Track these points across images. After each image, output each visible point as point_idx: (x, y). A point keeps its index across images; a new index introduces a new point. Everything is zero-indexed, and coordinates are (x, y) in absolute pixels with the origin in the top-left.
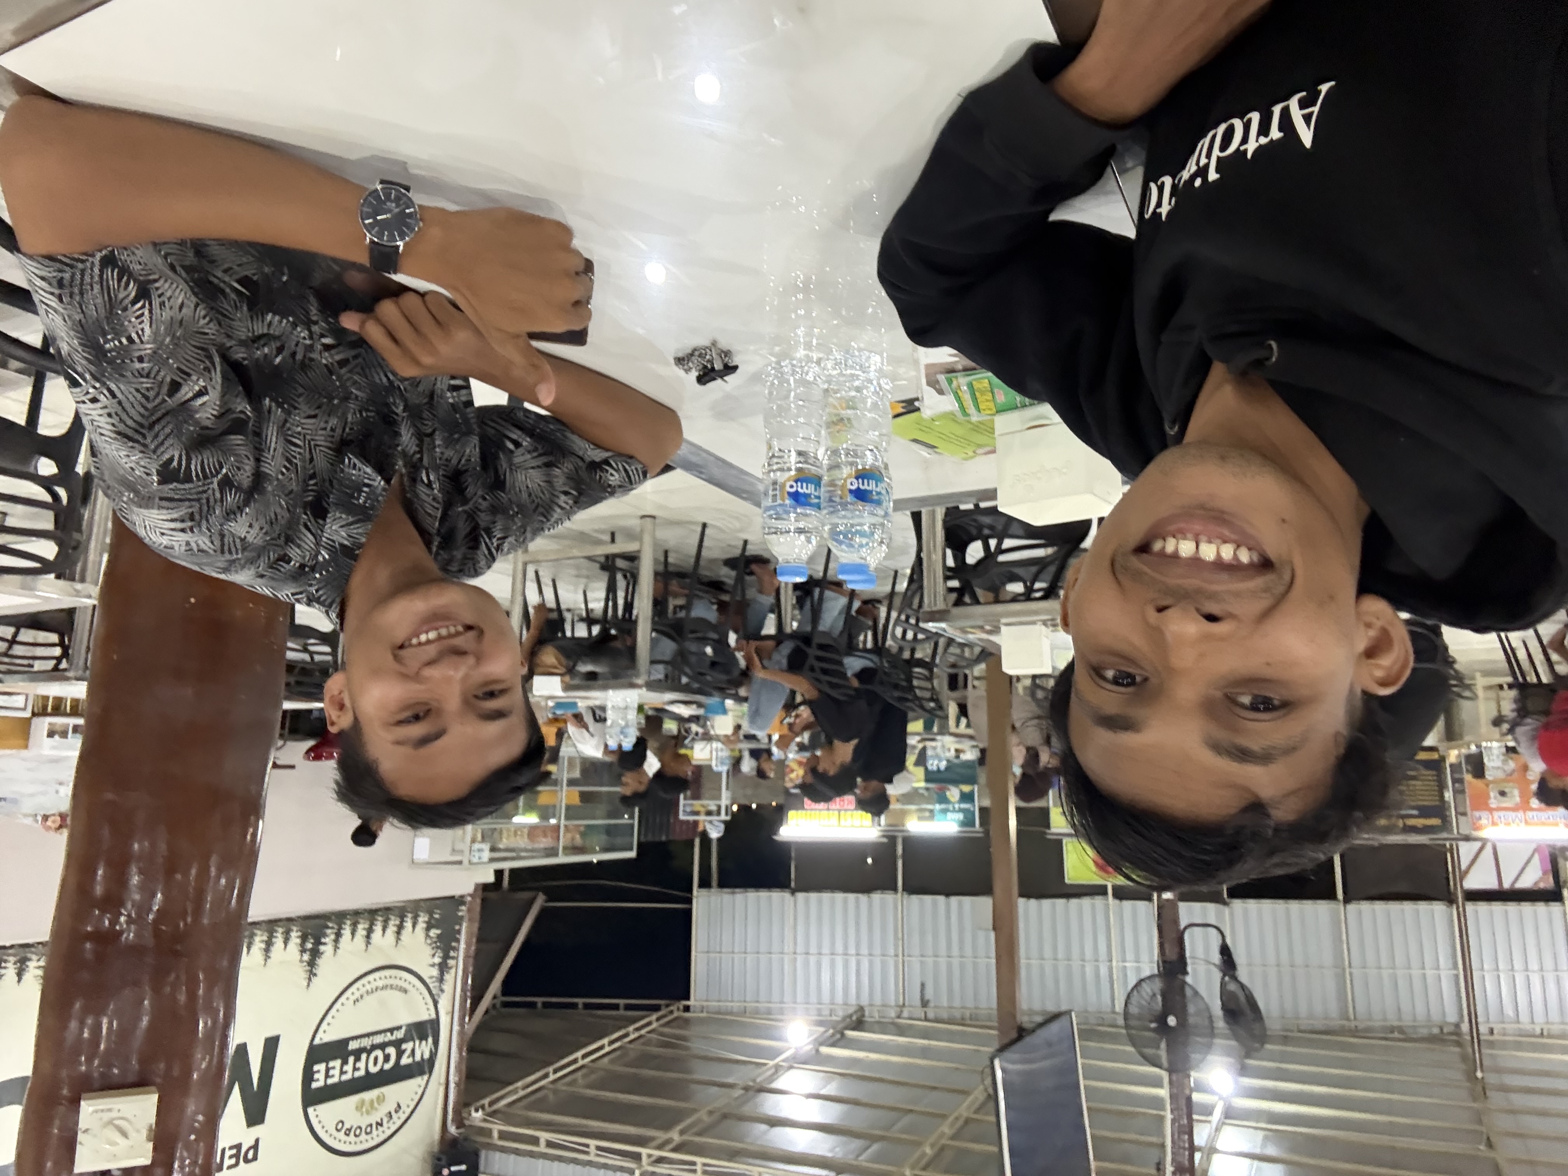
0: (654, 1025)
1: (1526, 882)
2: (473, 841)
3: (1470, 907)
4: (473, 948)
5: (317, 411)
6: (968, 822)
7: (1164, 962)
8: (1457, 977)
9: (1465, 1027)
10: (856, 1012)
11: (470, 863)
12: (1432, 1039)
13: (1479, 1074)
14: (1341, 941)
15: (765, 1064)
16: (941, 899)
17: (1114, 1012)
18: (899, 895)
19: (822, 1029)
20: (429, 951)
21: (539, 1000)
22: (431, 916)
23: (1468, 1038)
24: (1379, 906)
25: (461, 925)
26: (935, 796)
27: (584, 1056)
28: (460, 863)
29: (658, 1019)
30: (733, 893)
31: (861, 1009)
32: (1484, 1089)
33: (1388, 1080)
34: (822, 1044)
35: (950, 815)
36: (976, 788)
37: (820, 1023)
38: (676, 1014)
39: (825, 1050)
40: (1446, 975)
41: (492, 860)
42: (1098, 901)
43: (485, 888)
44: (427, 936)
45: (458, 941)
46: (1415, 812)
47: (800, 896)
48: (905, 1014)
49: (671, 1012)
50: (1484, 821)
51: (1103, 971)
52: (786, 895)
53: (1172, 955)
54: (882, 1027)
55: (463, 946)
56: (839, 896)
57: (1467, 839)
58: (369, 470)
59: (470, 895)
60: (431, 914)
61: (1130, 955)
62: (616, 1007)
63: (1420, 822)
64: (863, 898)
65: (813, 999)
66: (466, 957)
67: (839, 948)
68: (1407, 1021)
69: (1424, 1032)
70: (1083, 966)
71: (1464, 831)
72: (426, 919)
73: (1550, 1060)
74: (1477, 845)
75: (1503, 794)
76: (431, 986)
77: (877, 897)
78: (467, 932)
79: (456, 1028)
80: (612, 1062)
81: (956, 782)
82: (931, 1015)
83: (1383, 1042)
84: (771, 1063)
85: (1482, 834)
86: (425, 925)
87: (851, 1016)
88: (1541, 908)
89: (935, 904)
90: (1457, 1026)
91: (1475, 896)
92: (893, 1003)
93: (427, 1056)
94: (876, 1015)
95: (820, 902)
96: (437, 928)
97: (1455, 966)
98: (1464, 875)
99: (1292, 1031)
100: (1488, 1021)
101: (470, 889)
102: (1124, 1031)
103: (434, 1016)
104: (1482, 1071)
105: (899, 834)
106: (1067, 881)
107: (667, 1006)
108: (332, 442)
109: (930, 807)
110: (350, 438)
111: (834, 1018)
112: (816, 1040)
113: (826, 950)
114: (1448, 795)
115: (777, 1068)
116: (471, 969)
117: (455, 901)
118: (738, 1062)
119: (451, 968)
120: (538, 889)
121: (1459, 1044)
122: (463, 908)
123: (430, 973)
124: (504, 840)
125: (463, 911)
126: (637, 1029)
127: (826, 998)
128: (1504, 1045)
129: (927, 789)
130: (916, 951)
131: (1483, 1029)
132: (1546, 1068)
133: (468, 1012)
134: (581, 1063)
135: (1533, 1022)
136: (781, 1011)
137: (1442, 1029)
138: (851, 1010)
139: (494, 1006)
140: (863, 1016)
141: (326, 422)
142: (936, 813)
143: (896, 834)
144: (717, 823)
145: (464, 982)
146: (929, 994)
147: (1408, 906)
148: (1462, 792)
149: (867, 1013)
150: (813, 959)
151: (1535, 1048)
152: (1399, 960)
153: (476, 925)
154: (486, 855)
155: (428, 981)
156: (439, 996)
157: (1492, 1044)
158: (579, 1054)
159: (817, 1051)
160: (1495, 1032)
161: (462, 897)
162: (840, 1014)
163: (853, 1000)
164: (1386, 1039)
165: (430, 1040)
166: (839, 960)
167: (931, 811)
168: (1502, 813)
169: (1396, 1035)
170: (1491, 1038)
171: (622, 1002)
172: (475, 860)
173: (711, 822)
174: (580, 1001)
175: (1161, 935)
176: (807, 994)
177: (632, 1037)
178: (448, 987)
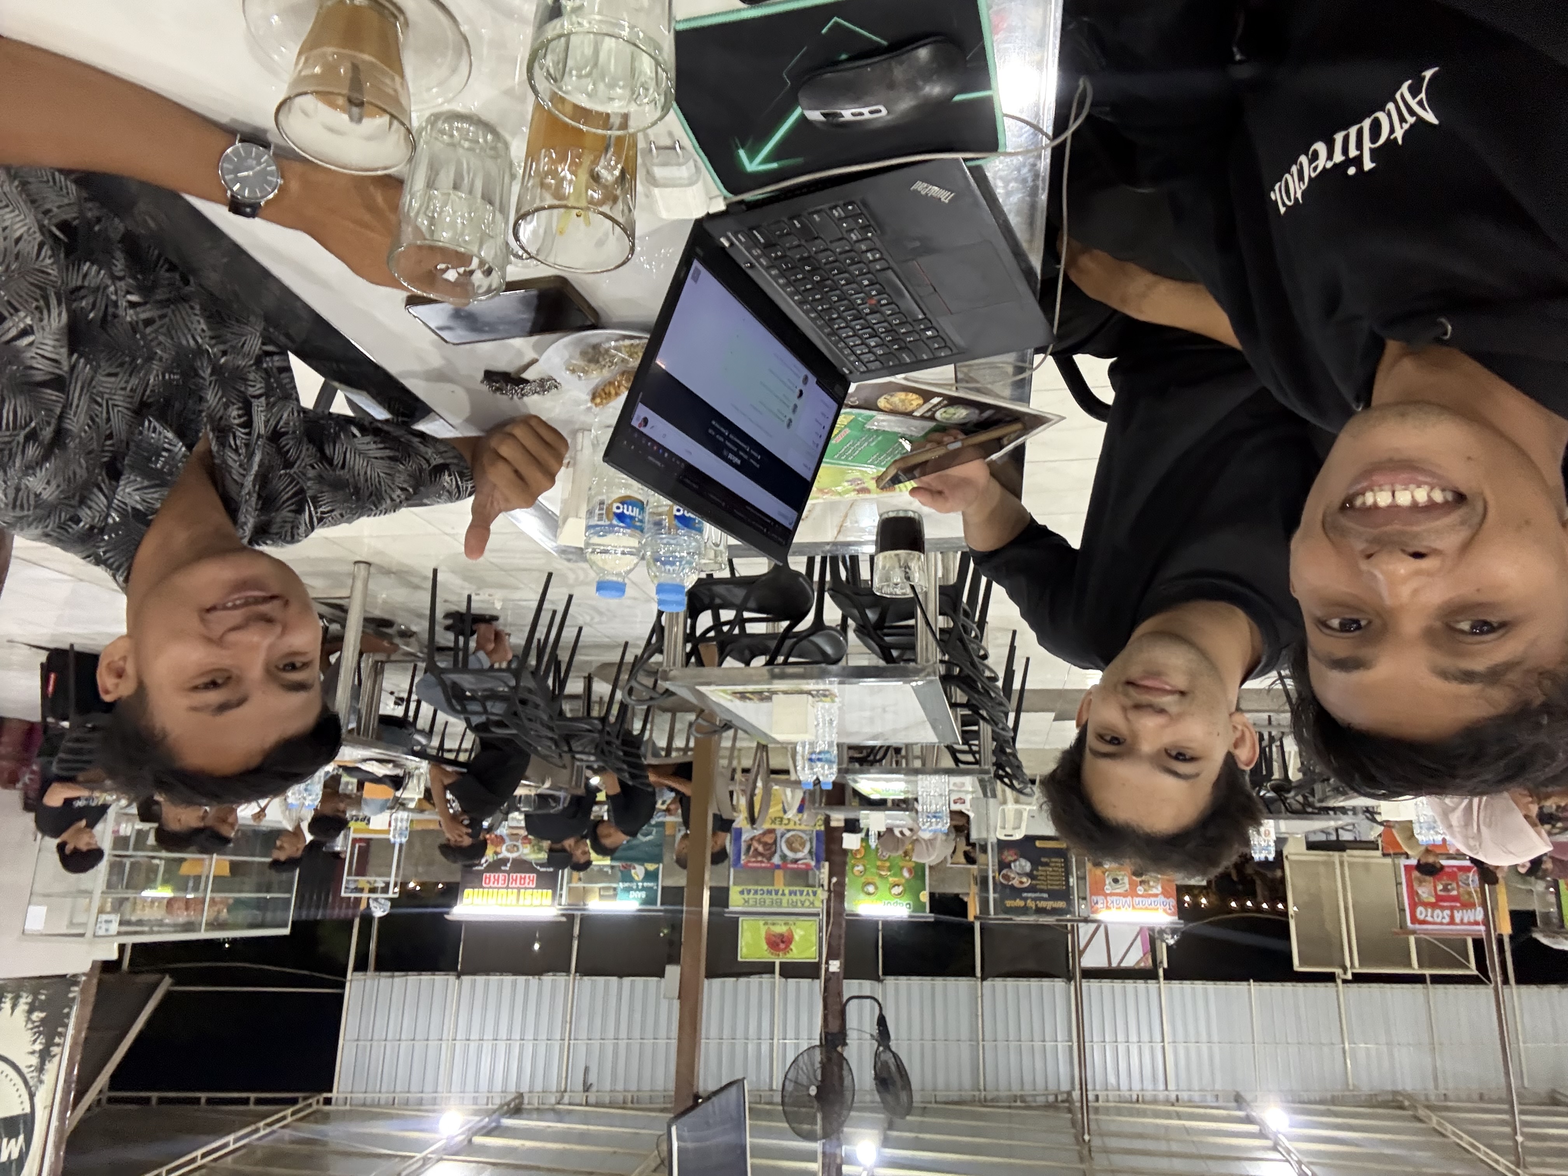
0: (289, 1119)
1: (1130, 962)
2: (101, 911)
3: (1085, 983)
4: (83, 1035)
5: (118, 370)
6: (650, 900)
7: (827, 1034)
8: (1071, 1048)
9: (1076, 1094)
10: (514, 1100)
11: (95, 936)
12: (1048, 1106)
13: (1087, 1137)
14: (977, 1015)
15: (413, 1157)
16: (614, 979)
17: (771, 1090)
18: (572, 977)
19: (477, 1118)
20: (28, 1036)
21: (155, 1095)
22: (35, 998)
23: (1078, 1104)
24: (1010, 982)
25: (71, 1008)
26: (619, 874)
27: (204, 1156)
28: (82, 935)
29: (293, 1114)
30: (393, 977)
31: (521, 1096)
32: (1090, 1151)
33: (1010, 1146)
34: (475, 1133)
35: (633, 894)
36: (661, 866)
37: (476, 1113)
38: (315, 1107)
39: (478, 1140)
40: (1062, 1046)
41: (119, 934)
42: (766, 979)
43: (107, 967)
44: (29, 1019)
45: (66, 1026)
46: (1045, 895)
47: (466, 979)
48: (566, 1100)
49: (310, 1105)
50: (1100, 906)
51: (765, 1048)
52: (452, 978)
53: (834, 1027)
54: (540, 1112)
55: (71, 1031)
56: (508, 979)
57: (1086, 920)
58: (170, 435)
59: (84, 974)
60: (35, 994)
61: (791, 1033)
62: (246, 1101)
63: (1050, 905)
64: (533, 980)
65: (470, 1087)
66: (74, 1044)
67: (503, 1034)
68: (1028, 1089)
69: (1041, 1100)
70: (746, 1044)
71: (1084, 914)
72: (29, 1000)
73: (1143, 1124)
74: (1094, 926)
75: (1116, 881)
76: (28, 1076)
77: (547, 979)
78: (77, 1017)
79: (54, 1123)
80: (235, 1161)
81: (642, 861)
82: (592, 1099)
83: (1008, 1111)
84: (419, 1156)
85: (1098, 916)
86: (26, 1007)
87: (508, 1104)
88: (1141, 985)
89: (607, 986)
90: (1069, 1093)
91: (1091, 974)
92: (554, 1089)
93: (15, 1155)
94: (535, 1101)
95: (487, 984)
96: (42, 1011)
97: (1071, 1040)
98: (1081, 953)
99: (930, 1103)
100: (1094, 1090)
101: (86, 967)
102: (781, 1108)
103: (28, 1110)
104: (1089, 1134)
105: (579, 913)
106: (739, 959)
107: (305, 1099)
108: (131, 403)
109: (614, 885)
110: (150, 400)
111: (490, 1106)
112: (469, 1129)
113: (489, 1035)
114: (1073, 881)
115: (425, 1160)
116: (78, 1057)
117: (66, 981)
118: (380, 1156)
119: (54, 1056)
120: (163, 972)
121: (1070, 1111)
122: (76, 989)
123: (28, 1061)
124: (139, 912)
125: (75, 992)
126: (269, 1125)
127: (484, 1086)
128: (1107, 1111)
129: (612, 867)
130: (583, 1035)
131: (1091, 1097)
132: (1139, 1130)
133: (70, 1108)
134: (199, 1162)
135: (1130, 1090)
136: (434, 1101)
137: (1056, 1097)
138: (509, 1097)
139: (99, 1101)
140: (522, 1103)
141: (127, 382)
142: (619, 891)
143: (575, 913)
144: (383, 901)
145: (69, 1072)
146: (592, 1078)
147: (1034, 983)
148: (1084, 878)
149: (526, 1101)
150: (473, 1046)
151: (1132, 1113)
152: (1025, 1035)
153: (89, 1008)
154: (114, 928)
155: (25, 1071)
156: (37, 1088)
157: (1097, 1110)
158: (199, 1153)
159: (470, 1141)
160: (1100, 1098)
161: (75, 976)
162: (498, 1101)
163: (512, 1088)
164: (1010, 1107)
165: (21, 1138)
166: (502, 1046)
167: (615, 889)
168: (1114, 898)
169: (1019, 1104)
170: (1096, 1104)
171: (253, 1096)
172: (101, 932)
173: (376, 900)
174: (203, 1096)
175: (825, 1007)
176: (464, 1083)
177: (262, 1133)
178: (48, 1077)
